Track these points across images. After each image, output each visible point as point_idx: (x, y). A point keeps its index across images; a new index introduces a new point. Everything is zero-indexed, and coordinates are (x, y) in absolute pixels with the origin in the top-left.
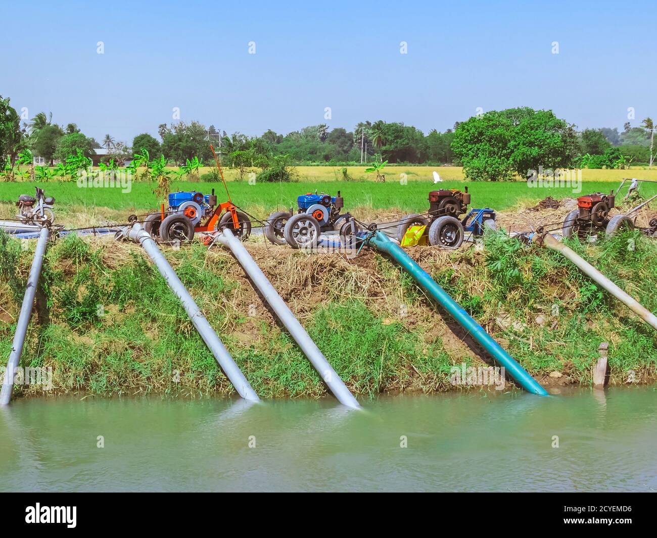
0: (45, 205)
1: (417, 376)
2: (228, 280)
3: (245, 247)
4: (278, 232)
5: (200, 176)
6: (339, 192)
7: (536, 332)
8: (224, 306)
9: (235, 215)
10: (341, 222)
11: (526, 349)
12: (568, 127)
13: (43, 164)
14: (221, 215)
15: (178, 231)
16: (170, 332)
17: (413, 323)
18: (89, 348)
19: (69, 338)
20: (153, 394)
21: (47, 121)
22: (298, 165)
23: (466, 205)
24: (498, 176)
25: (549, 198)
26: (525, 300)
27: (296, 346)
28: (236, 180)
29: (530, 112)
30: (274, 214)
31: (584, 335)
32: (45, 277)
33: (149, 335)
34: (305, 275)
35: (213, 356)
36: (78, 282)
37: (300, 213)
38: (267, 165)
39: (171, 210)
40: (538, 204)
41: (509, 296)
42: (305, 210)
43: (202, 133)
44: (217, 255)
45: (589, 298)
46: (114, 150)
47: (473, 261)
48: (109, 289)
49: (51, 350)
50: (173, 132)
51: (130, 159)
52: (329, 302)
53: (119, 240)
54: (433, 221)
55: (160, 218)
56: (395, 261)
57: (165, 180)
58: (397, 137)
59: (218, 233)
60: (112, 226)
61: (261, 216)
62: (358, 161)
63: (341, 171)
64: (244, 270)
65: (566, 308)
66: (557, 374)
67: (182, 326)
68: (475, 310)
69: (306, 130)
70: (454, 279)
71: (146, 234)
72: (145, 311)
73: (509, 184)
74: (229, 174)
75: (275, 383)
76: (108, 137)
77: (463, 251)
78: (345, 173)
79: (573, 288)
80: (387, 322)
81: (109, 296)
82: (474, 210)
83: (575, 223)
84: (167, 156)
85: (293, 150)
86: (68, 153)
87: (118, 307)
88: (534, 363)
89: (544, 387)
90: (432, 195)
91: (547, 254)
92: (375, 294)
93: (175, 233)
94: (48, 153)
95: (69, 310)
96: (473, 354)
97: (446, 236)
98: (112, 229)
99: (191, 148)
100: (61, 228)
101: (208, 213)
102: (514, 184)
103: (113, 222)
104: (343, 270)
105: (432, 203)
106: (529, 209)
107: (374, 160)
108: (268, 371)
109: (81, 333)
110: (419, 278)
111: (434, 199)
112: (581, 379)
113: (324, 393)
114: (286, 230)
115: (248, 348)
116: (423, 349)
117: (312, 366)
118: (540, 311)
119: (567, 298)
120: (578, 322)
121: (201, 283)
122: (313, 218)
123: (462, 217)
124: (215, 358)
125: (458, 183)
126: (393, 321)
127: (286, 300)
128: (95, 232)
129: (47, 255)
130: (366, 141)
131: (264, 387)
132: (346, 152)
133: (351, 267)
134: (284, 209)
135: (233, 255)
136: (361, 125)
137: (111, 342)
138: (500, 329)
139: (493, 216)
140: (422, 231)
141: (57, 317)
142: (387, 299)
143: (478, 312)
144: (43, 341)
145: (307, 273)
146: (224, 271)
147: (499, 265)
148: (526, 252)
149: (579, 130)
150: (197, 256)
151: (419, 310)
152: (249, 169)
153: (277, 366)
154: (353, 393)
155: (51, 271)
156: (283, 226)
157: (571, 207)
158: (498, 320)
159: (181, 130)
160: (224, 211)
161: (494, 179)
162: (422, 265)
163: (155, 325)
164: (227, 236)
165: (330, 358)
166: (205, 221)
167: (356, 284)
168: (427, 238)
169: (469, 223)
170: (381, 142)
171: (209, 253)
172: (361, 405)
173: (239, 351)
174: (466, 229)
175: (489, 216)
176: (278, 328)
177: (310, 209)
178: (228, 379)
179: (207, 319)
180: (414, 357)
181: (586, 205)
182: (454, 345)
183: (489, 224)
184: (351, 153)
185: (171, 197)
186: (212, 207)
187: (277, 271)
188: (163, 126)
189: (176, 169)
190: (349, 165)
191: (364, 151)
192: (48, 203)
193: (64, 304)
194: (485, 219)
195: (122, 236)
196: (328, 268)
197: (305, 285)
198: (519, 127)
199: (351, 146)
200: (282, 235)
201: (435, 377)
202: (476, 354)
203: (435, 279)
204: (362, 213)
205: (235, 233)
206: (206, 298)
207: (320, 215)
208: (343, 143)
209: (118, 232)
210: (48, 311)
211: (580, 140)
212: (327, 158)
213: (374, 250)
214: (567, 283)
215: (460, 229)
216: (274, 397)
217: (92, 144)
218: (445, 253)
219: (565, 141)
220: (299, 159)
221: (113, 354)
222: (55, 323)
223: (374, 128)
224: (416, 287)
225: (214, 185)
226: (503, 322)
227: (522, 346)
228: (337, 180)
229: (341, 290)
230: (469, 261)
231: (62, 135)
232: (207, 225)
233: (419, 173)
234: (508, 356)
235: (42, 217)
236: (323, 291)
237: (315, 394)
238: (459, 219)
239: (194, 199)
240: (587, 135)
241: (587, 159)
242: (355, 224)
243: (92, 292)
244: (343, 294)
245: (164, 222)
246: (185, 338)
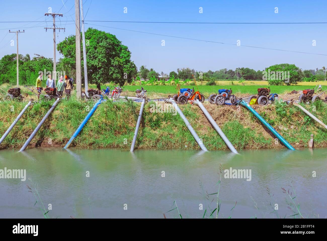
0: (144, 92)
1: (255, 144)
2: (198, 114)
3: (203, 105)
4: (212, 100)
5: (189, 84)
6: (231, 89)
7: (291, 131)
8: (197, 122)
9: (200, 95)
10: (232, 97)
11: (288, 136)
12: (299, 69)
13: (143, 80)
14: (195, 95)
15: (183, 100)
16: (181, 130)
17: (254, 128)
18: (157, 135)
19: (151, 131)
20: (175, 149)
21: (145, 68)
22: (219, 81)
23: (269, 92)
24: (278, 84)
25: (294, 91)
26: (288, 121)
27: (218, 134)
28: (200, 85)
29: (288, 65)
30: (211, 95)
31: (306, 132)
32: (144, 114)
33: (174, 131)
34: (221, 113)
35: (193, 137)
36: (153, 115)
37: (219, 95)
38: (209, 81)
39: (181, 94)
40: (291, 92)
41: (283, 120)
42: (221, 94)
43: (190, 71)
44: (194, 107)
45: (307, 121)
46: (164, 76)
47: (271, 109)
48: (163, 117)
49: (146, 135)
50: (181, 71)
51: (169, 79)
52: (228, 121)
53: (166, 102)
54: (259, 97)
55: (178, 96)
56: (248, 109)
57: (179, 85)
58: (248, 72)
59: (195, 101)
60: (163, 98)
61: (208, 95)
62: (236, 79)
63: (231, 82)
64: (203, 111)
65: (300, 124)
66: (298, 144)
67: (184, 128)
68: (272, 124)
69: (221, 70)
70: (266, 115)
71: (174, 101)
72: (173, 124)
73: (282, 86)
74: (198, 83)
75: (212, 145)
76: (162, 72)
77: (268, 106)
78: (232, 83)
79: (302, 118)
80: (245, 127)
81: (163, 119)
82: (271, 94)
83: (302, 98)
84: (180, 78)
85: (217, 76)
86: (151, 77)
87: (165, 122)
88: (291, 140)
89: (294, 148)
90: (258, 89)
91: (294, 107)
92: (242, 119)
93: (182, 100)
94: (145, 77)
95: (151, 123)
96: (272, 137)
97: (263, 102)
98: (164, 99)
99: (187, 76)
100: (149, 99)
101: (192, 95)
102: (283, 86)
103: (164, 97)
104: (232, 112)
105: (259, 92)
106: (288, 94)
107: (241, 79)
108: (210, 142)
109: (154, 130)
110: (255, 114)
111: (259, 91)
112: (305, 145)
113: (227, 149)
114: (215, 100)
115: (204, 135)
116: (257, 136)
117: (223, 141)
118: (292, 124)
119: (300, 121)
120: (304, 128)
121: (190, 115)
122: (223, 96)
123: (268, 96)
124: (194, 138)
125: (267, 86)
126: (247, 127)
127: (215, 121)
128: (158, 100)
129: (145, 107)
130: (239, 73)
131: (209, 146)
132: (233, 77)
133: (235, 111)
134: (214, 94)
135: (199, 107)
136: (237, 69)
137: (163, 133)
138: (280, 130)
139: (277, 96)
140: (256, 100)
141: (148, 125)
142: (246, 120)
143: (273, 125)
144: (143, 132)
145: (221, 112)
146: (197, 112)
147: (279, 110)
148: (288, 107)
149: (303, 70)
150: (189, 107)
151: (255, 124)
152: (204, 82)
153: (213, 140)
154: (236, 149)
155: (146, 112)
156: (214, 98)
157: (301, 93)
158: (279, 127)
159: (184, 70)
160: (196, 94)
161: (277, 85)
162: (256, 110)
163: (176, 128)
164: (197, 102)
165: (228, 138)
166: (191, 97)
167: (236, 116)
168: (257, 102)
169: (270, 98)
170: (243, 74)
171: (192, 106)
172: (238, 152)
173: (201, 136)
174: (269, 100)
175: (276, 96)
176: (213, 129)
177: (222, 94)
178: (198, 144)
179: (192, 126)
180: (254, 138)
181: (305, 93)
182: (266, 135)
183: (276, 98)
184: (234, 77)
185: (181, 90)
186: (193, 93)
187: (213, 112)
188: (178, 69)
189: (182, 82)
190: (234, 81)
191: (238, 76)
192: (145, 92)
193: (150, 121)
194: (275, 97)
195: (166, 101)
196: (228, 111)
197: (221, 116)
198: (285, 69)
199: (234, 75)
200: (214, 101)
201: (260, 144)
202: (273, 137)
203: (260, 115)
204: (238, 95)
205: (200, 100)
206: (191, 120)
207: (225, 95)
208: (232, 74)
209: (165, 100)
210: (145, 123)
211: (303, 73)
212: (227, 78)
213: (241, 106)
214: (300, 116)
215: (267, 100)
216: (212, 150)
217: (158, 75)
218: (263, 107)
219: (299, 74)
220: (219, 79)
221: (164, 136)
222: (147, 127)
223: (241, 69)
224: (254, 117)
225: (193, 86)
226: (281, 128)
227: (287, 135)
228: (230, 85)
229: (232, 118)
230: (270, 109)
231: (149, 72)
232: (191, 98)
233: (255, 83)
234: (283, 138)
235: (143, 96)
236: (226, 118)
237: (224, 148)
238: (267, 97)
239: (188, 90)
240: (305, 72)
241: (306, 79)
242: (236, 98)
243: (158, 118)
244: (232, 119)
245: (179, 97)
246: (185, 132)
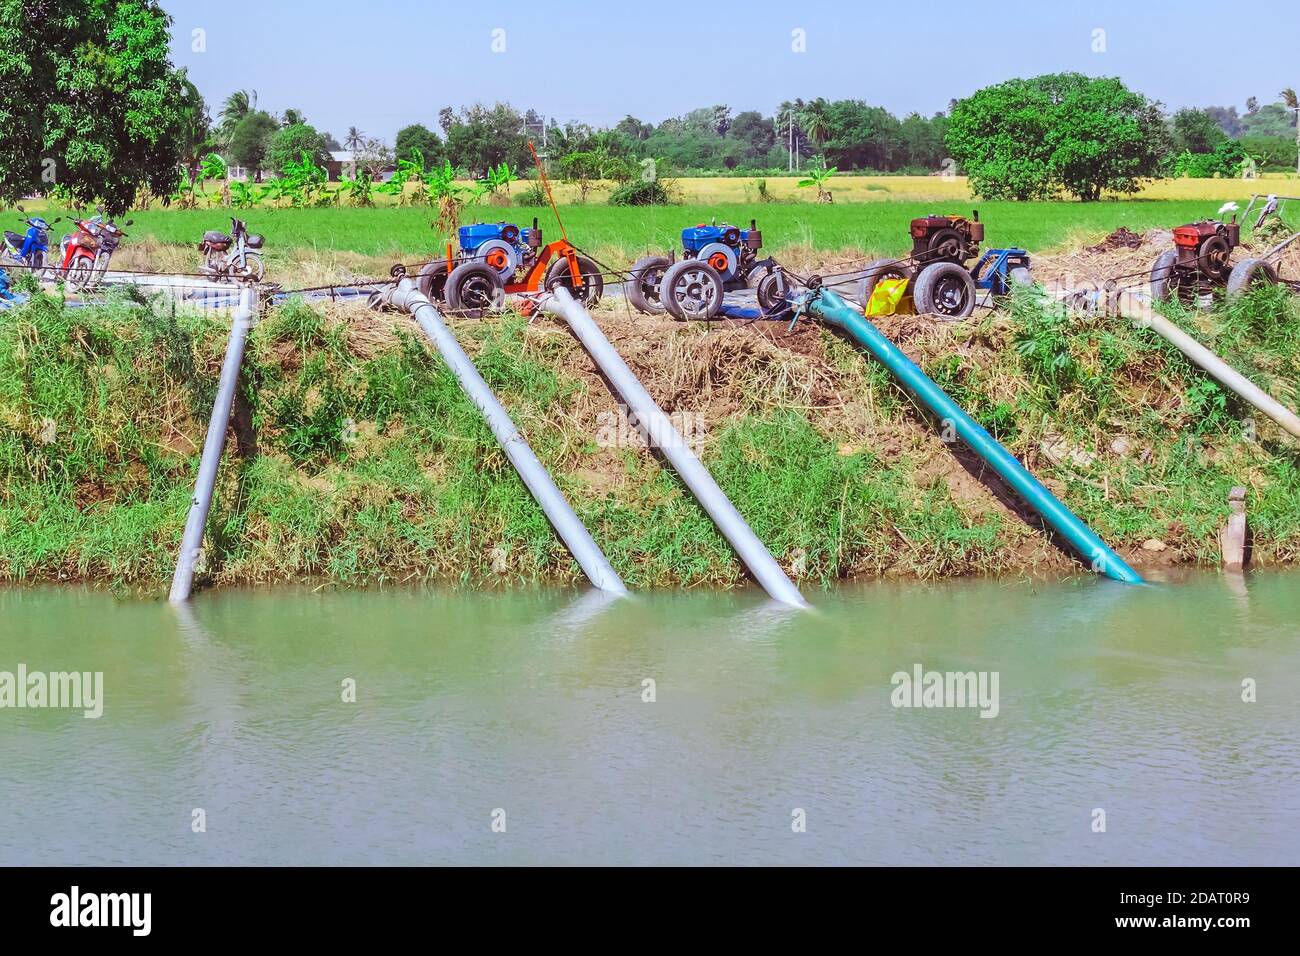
0: (248, 249)
1: (905, 547)
2: (565, 377)
3: (593, 318)
4: (649, 292)
5: (511, 196)
6: (753, 222)
7: (1114, 468)
8: (560, 423)
9: (575, 264)
10: (760, 273)
11: (1097, 499)
12: (1149, 104)
13: (243, 179)
14: (549, 264)
15: (477, 292)
16: (467, 469)
17: (894, 453)
18: (326, 499)
19: (291, 481)
20: (435, 581)
21: (251, 106)
22: (681, 176)
23: (976, 242)
24: (1029, 191)
25: (1123, 230)
26: (1091, 411)
27: (688, 493)
28: (574, 203)
29: (1081, 81)
30: (641, 260)
31: (1201, 473)
32: (249, 377)
33: (430, 475)
34: (699, 368)
35: (542, 512)
36: (306, 383)
37: (686, 258)
38: (628, 177)
39: (464, 255)
40: (1104, 239)
41: (1063, 403)
42: (695, 253)
43: (515, 123)
44: (545, 332)
45: (1203, 408)
46: (364, 153)
47: (994, 340)
48: (360, 395)
49: (260, 502)
50: (465, 121)
51: (391, 169)
52: (744, 415)
53: (375, 308)
54: (919, 271)
55: (444, 269)
56: (856, 343)
57: (450, 204)
58: (848, 125)
59: (545, 295)
60: (362, 285)
61: (619, 265)
62: (785, 167)
63: (756, 186)
64: (593, 359)
65: (1166, 425)
66: (1155, 544)
67: (487, 460)
68: (1003, 429)
69: (692, 116)
70: (962, 373)
71: (422, 297)
72: (422, 432)
73: (1048, 205)
74: (562, 192)
75: (654, 560)
76: (353, 132)
77: (976, 324)
78: (762, 188)
79: (1175, 389)
80: (846, 450)
81: (359, 407)
82: (991, 252)
83: (1172, 272)
84: (455, 164)
85: (673, 150)
86: (287, 159)
87: (376, 426)
88: (1114, 524)
89: (1136, 568)
90: (915, 225)
91: (1124, 328)
92: (825, 401)
93: (472, 294)
94: (252, 159)
95: (291, 431)
96: (1004, 507)
97: (943, 297)
98: (364, 288)
99: (495, 148)
100: (276, 289)
101: (529, 260)
102: (1055, 205)
103: (364, 278)
104: (766, 359)
105: (917, 240)
106: (1089, 249)
107: (813, 166)
108: (641, 539)
109: (312, 472)
110: (900, 372)
111: (920, 233)
112: (1200, 553)
113: (740, 580)
114: (663, 288)
115: (603, 497)
116: (914, 500)
117: (718, 531)
118: (1118, 429)
119: (1166, 407)
120: (1188, 450)
121: (519, 383)
122: (711, 267)
123: (971, 263)
124: (546, 517)
125: (962, 204)
126: (859, 449)
127: (669, 411)
128: (333, 295)
129: (252, 336)
130: (797, 133)
131: (634, 567)
132: (764, 152)
133: (780, 353)
134: (659, 253)
135: (573, 334)
136: (786, 106)
137: (364, 488)
138: (1049, 463)
139: (1025, 262)
140: (902, 289)
141: (271, 444)
142: (846, 409)
143: (1007, 433)
144: (246, 485)
145: (703, 364)
146: (558, 361)
148: (1088, 325)
149: (1169, 112)
150: (510, 335)
151: (902, 430)
152: (596, 183)
153: (655, 530)
154: (793, 578)
155: (259, 364)
156: (659, 280)
157: (1162, 245)
158: (1045, 447)
159: (478, 118)
160: (555, 256)
161: (1023, 196)
162: (905, 348)
163: (441, 458)
164: (561, 300)
165: (749, 515)
166: (523, 274)
167: (790, 384)
168: (911, 301)
169: (984, 274)
170: (824, 134)
171: (531, 329)
172: (808, 600)
173: (588, 503)
174: (979, 285)
175: (1018, 261)
176: (655, 462)
177: (705, 252)
178: (570, 554)
179: (531, 446)
180: (897, 513)
181: (1189, 241)
182: (969, 492)
183: (1019, 276)
184: (772, 153)
185: (463, 232)
186: (535, 250)
187: (651, 361)
188: (446, 112)
189: (471, 184)
190: (767, 175)
191: (794, 150)
192: (252, 246)
193: (282, 421)
194: (1011, 266)
195: (380, 301)
196: (740, 355)
197: (700, 385)
198: (1063, 106)
199: (772, 141)
200: (656, 297)
201: (938, 549)
202: (1009, 507)
203: (929, 374)
204: (796, 258)
205: (575, 294)
206: (528, 409)
207: (722, 262)
208: (758, 136)
209: (373, 295)
210: (255, 432)
211: (1171, 128)
212: (730, 163)
213: (818, 323)
214: (1165, 379)
215: (969, 284)
216: (652, 586)
217: (326, 144)
218: (943, 328)
219: (1145, 131)
220: (683, 164)
221: (369, 508)
222: (267, 454)
223: (810, 110)
224: (895, 388)
225: (534, 211)
226: (1054, 451)
227: (1089, 493)
228: (749, 200)
229: (763, 395)
230: (986, 342)
231: (275, 128)
232: (526, 280)
233: (892, 187)
234: (1065, 510)
235: (243, 269)
236: (733, 396)
237: (725, 580)
238: (966, 268)
239: (503, 236)
240: (1186, 120)
241: (1186, 161)
242: (783, 277)
243: (329, 400)
244: (767, 400)
245: (453, 276)
246: (493, 480)
